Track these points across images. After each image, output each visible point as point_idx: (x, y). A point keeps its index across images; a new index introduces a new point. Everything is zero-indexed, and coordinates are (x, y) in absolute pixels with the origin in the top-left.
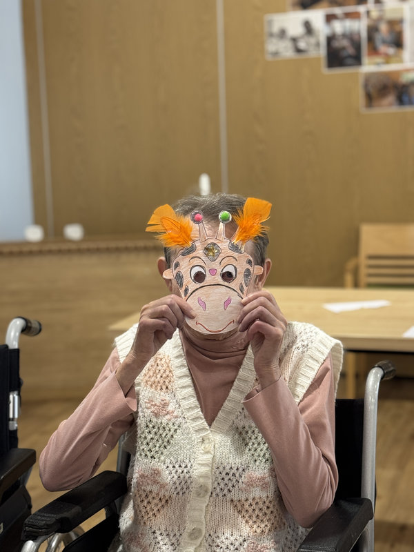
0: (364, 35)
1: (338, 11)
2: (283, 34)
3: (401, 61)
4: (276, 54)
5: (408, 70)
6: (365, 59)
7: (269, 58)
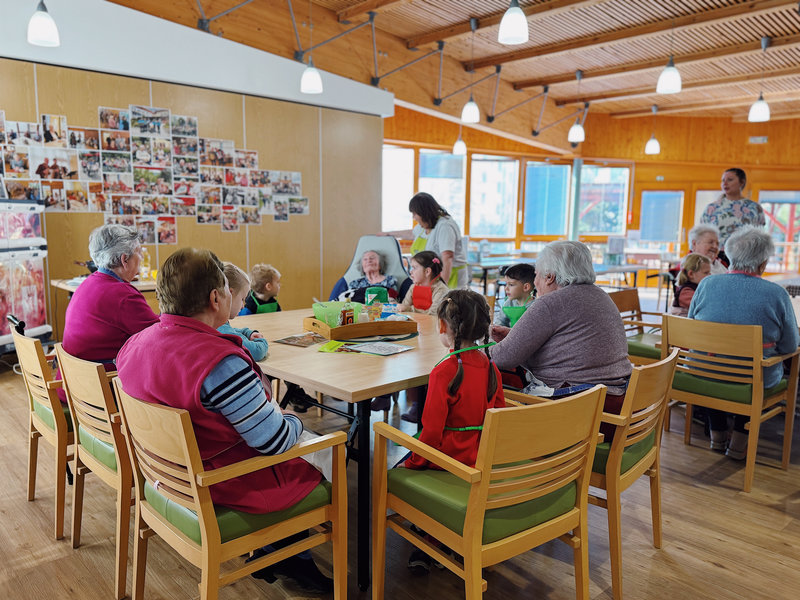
3: (28, 177)
6: (6, 172)
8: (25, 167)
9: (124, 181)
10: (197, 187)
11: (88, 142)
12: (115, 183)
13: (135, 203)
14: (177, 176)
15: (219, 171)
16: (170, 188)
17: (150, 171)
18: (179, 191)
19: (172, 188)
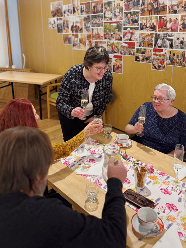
0: (63, 24)
1: (58, 18)
2: (51, 22)
3: (68, 32)
4: (50, 28)
5: (70, 34)
6: (63, 31)
7: (49, 29)
8: (68, 27)
9: (99, 33)
11: (86, 10)
12: (96, 34)
14: (125, 27)
15: (154, 19)
16: (121, 36)
17: (112, 24)
18: (126, 38)
19: (122, 36)
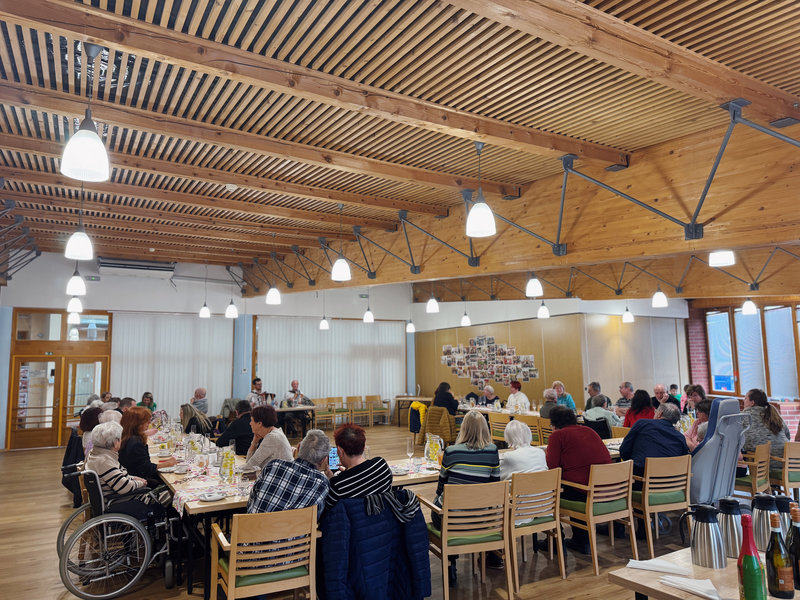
0: (451, 360)
1: (449, 356)
2: (442, 359)
3: (455, 366)
6: (452, 365)
7: (442, 364)
10: (495, 365)
11: (467, 352)
12: (473, 366)
13: (478, 374)
15: (501, 358)
19: (488, 367)
